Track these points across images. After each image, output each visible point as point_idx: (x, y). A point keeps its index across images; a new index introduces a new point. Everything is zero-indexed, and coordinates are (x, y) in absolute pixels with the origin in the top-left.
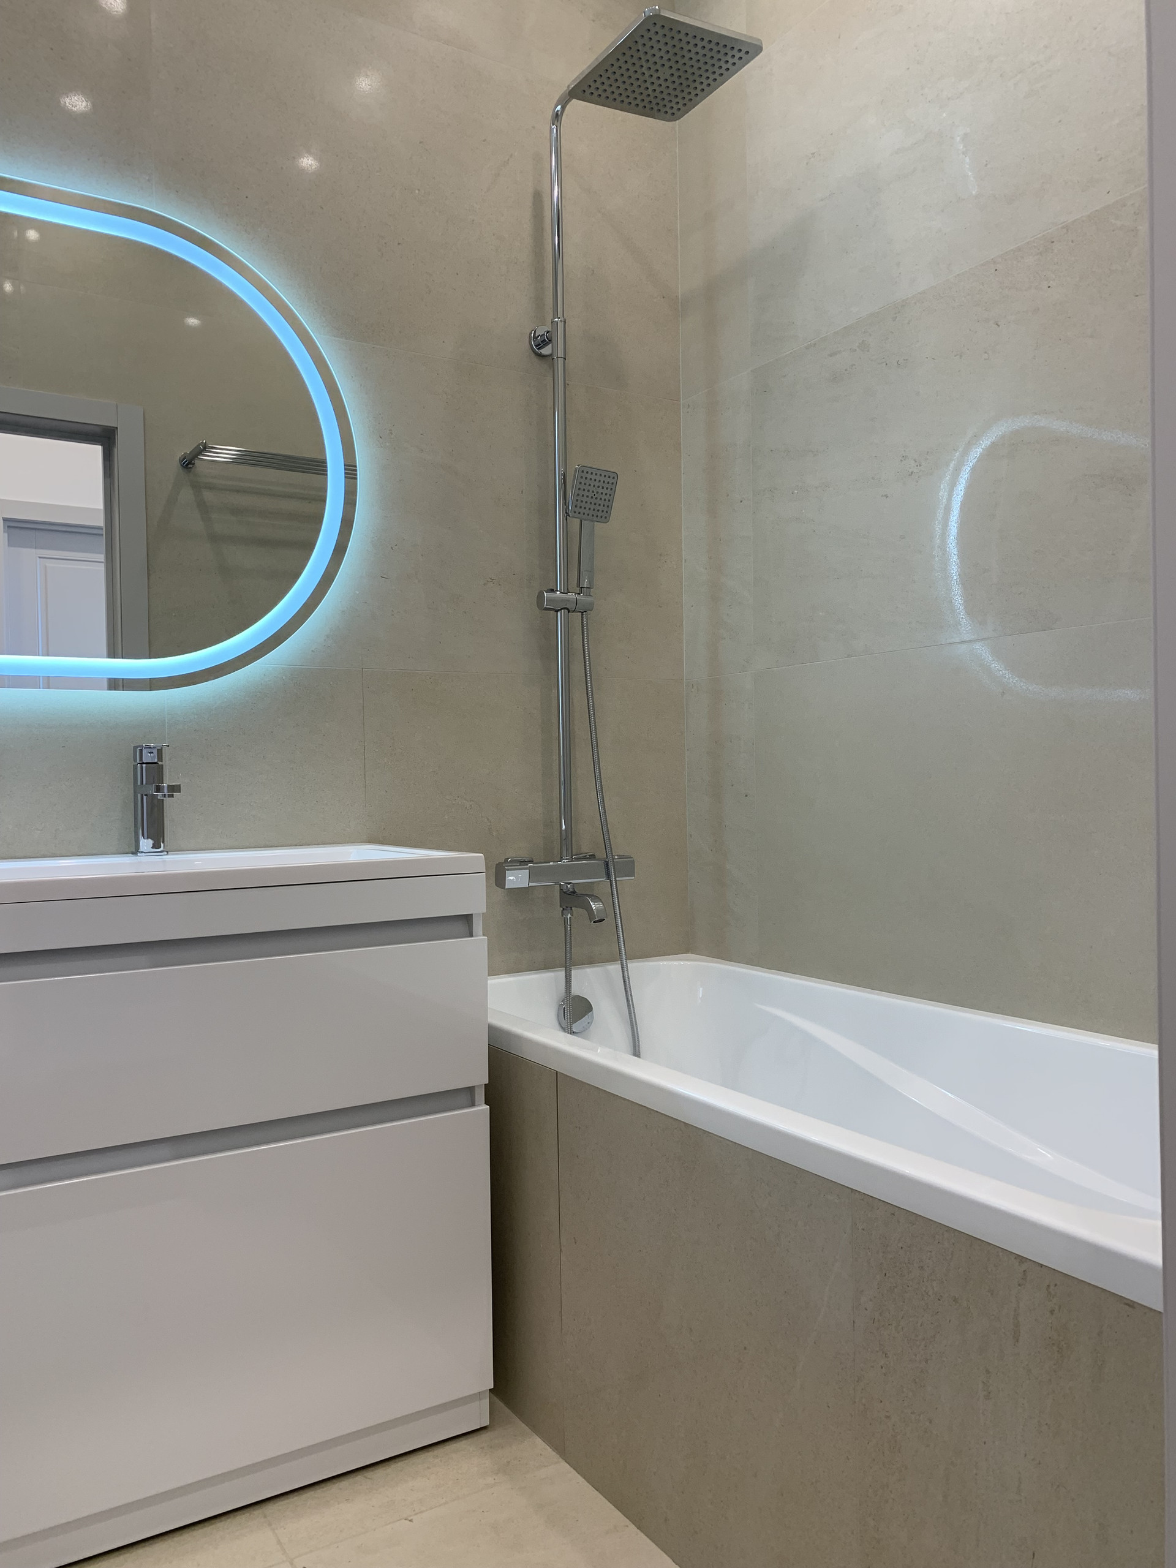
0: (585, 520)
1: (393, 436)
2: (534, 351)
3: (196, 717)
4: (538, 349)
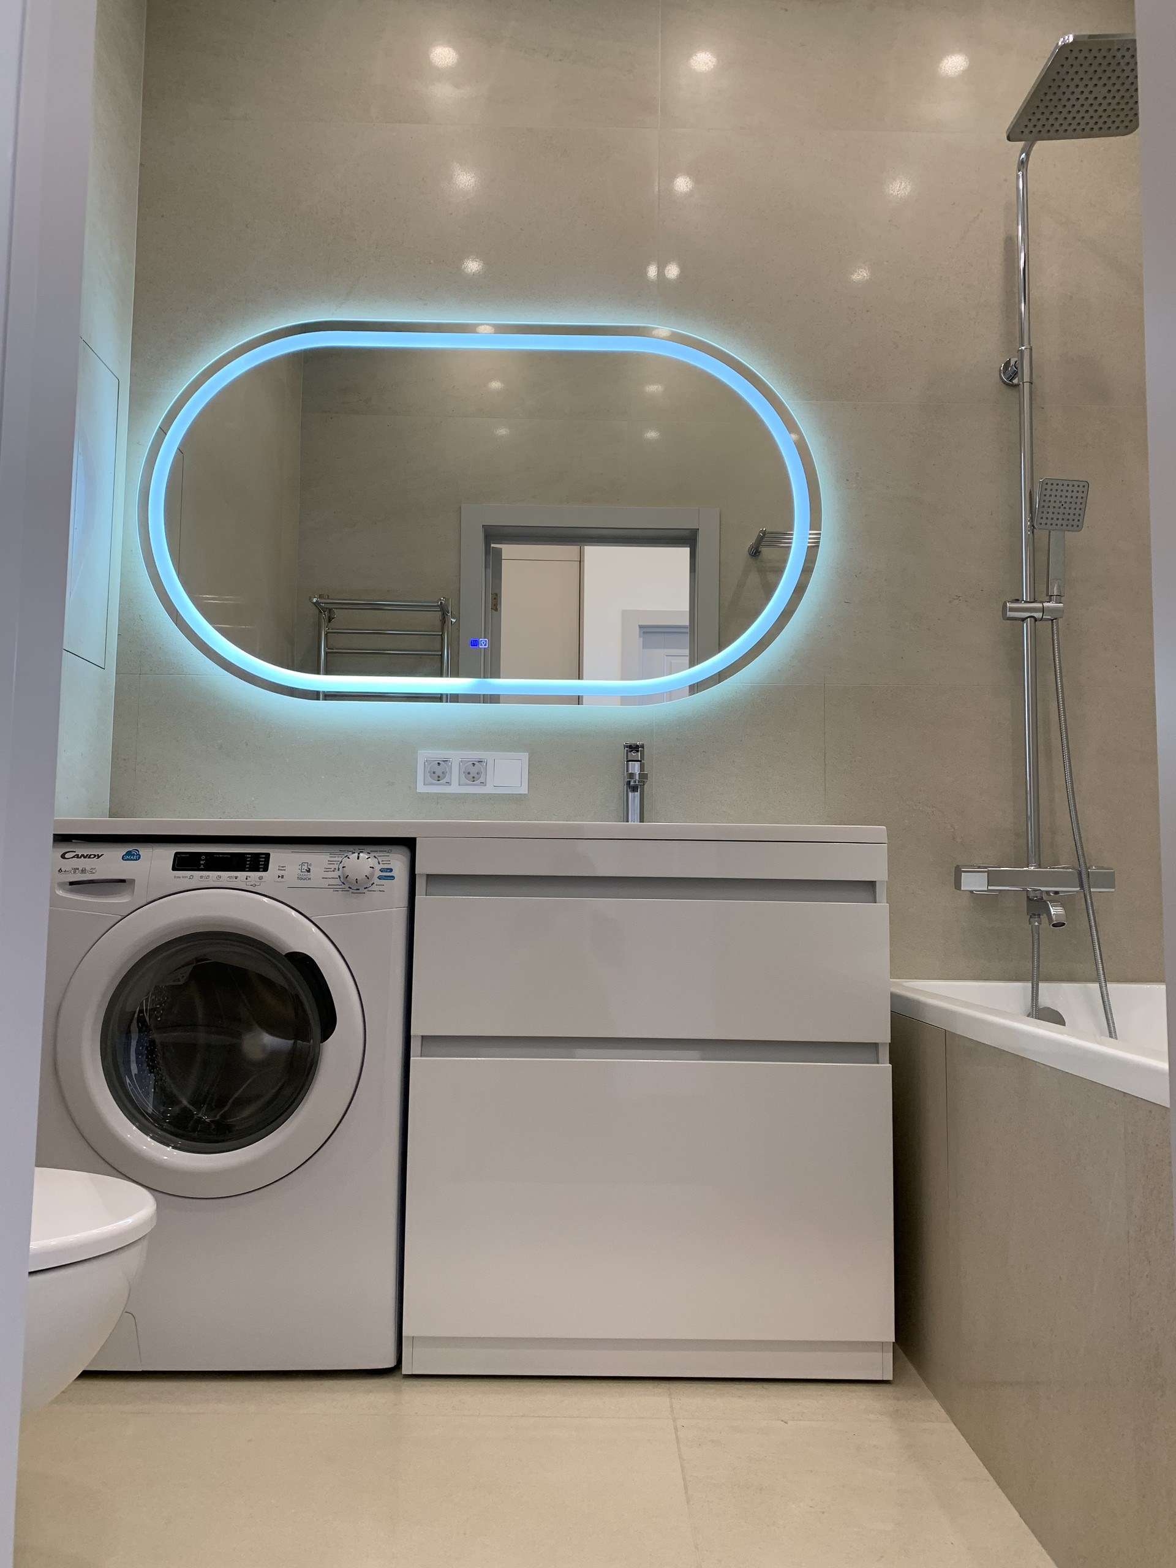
0: (1054, 530)
1: (859, 478)
2: (1004, 382)
4: (1010, 381)
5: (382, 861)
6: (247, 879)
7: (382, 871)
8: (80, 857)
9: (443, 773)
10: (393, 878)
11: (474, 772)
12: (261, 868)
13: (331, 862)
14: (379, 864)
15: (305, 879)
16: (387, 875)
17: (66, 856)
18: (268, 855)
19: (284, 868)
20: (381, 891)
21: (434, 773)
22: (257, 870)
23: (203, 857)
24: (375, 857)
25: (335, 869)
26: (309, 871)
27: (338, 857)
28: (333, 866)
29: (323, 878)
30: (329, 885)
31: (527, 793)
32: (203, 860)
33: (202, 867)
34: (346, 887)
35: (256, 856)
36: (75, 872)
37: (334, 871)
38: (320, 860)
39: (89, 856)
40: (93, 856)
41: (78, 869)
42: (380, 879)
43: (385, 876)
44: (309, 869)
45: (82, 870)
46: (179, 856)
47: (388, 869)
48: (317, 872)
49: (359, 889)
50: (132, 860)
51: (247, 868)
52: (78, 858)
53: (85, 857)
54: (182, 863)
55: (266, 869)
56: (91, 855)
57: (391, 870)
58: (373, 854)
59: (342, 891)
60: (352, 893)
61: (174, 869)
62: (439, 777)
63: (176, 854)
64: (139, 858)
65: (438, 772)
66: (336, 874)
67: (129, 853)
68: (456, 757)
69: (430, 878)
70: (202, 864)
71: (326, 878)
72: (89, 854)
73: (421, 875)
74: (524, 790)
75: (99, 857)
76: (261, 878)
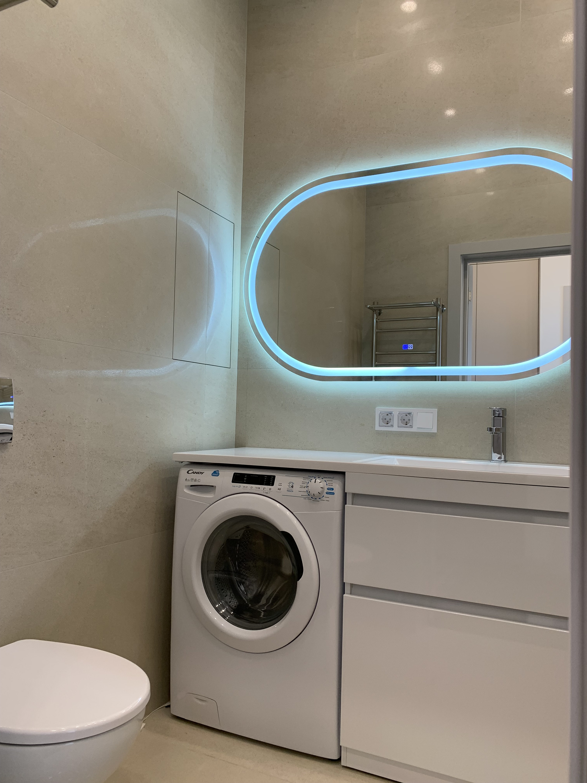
3: (531, 394)
5: (329, 484)
6: (264, 489)
7: (328, 490)
8: (195, 473)
9: (390, 419)
10: (333, 494)
11: (406, 420)
12: (271, 484)
13: (303, 483)
14: (327, 485)
15: (291, 491)
16: (331, 492)
17: (189, 472)
18: (274, 477)
19: (281, 485)
20: (327, 501)
21: (385, 419)
22: (269, 485)
23: (246, 476)
24: (325, 481)
25: (305, 486)
26: (292, 487)
27: (307, 480)
28: (304, 485)
29: (299, 491)
30: (302, 495)
31: (436, 432)
32: (245, 478)
33: (245, 481)
34: (310, 497)
35: (269, 477)
36: (192, 481)
37: (304, 488)
38: (298, 480)
39: (198, 473)
40: (200, 473)
41: (193, 479)
42: (327, 494)
43: (330, 492)
44: (293, 486)
45: (195, 480)
46: (235, 475)
47: (331, 488)
48: (297, 488)
49: (316, 499)
50: (216, 476)
51: (265, 483)
52: (194, 473)
53: (196, 473)
54: (237, 479)
55: (273, 485)
56: (199, 472)
57: (333, 489)
58: (324, 479)
59: (308, 499)
60: (313, 500)
61: (233, 482)
62: (388, 422)
63: (235, 473)
64: (219, 475)
65: (387, 420)
66: (306, 489)
67: (215, 472)
68: (396, 411)
69: (354, 495)
70: (245, 480)
71: (301, 491)
72: (199, 471)
73: (349, 493)
74: (435, 430)
75: (202, 473)
76: (270, 489)
